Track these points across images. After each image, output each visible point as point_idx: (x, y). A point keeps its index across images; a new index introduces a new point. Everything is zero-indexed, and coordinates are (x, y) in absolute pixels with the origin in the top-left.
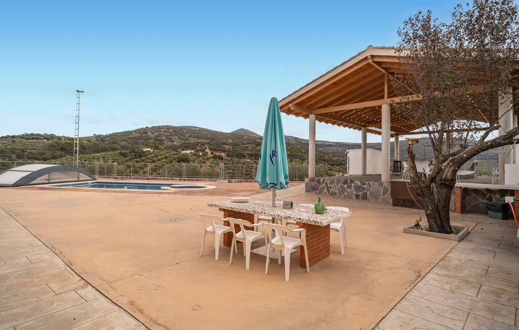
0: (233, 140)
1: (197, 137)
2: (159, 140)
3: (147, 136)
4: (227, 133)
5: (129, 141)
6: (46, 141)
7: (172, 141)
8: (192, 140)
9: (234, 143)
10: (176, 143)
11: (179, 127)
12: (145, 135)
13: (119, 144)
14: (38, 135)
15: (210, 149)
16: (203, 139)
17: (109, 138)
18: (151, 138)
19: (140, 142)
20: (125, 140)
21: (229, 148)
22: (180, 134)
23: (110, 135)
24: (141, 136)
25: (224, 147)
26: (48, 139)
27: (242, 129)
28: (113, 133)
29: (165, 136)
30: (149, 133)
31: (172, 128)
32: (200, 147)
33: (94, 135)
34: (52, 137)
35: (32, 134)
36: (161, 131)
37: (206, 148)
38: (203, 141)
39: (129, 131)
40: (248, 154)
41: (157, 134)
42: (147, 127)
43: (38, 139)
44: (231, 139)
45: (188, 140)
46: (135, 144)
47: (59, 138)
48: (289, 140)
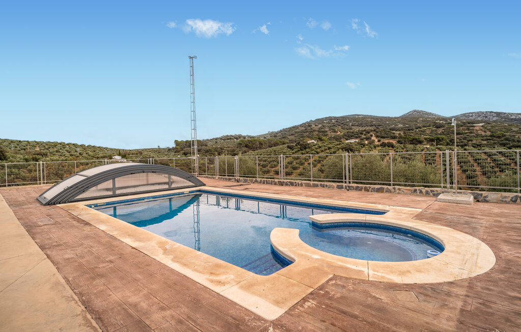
0: (404, 124)
1: (361, 125)
2: (323, 132)
3: (312, 129)
4: (395, 118)
5: (296, 135)
7: (335, 132)
8: (356, 129)
9: (405, 127)
10: (339, 133)
11: (341, 117)
12: (310, 128)
14: (231, 136)
15: (377, 137)
16: (367, 126)
17: (280, 134)
18: (315, 131)
19: (305, 136)
20: (292, 135)
21: (399, 134)
22: (343, 123)
23: (281, 131)
24: (306, 129)
25: (394, 133)
27: (415, 111)
28: (283, 129)
29: (328, 127)
30: (313, 126)
31: (335, 118)
32: (365, 135)
33: (268, 132)
34: (240, 136)
35: (227, 136)
36: (324, 123)
37: (371, 136)
38: (367, 128)
40: (425, 139)
41: (320, 126)
42: (311, 121)
43: (231, 139)
44: (401, 123)
45: (351, 129)
46: (301, 137)
47: (244, 137)
48: (486, 117)
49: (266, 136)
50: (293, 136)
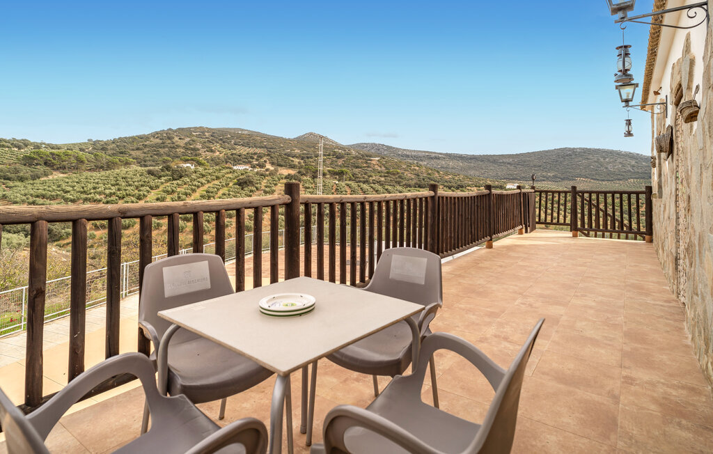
0: (302, 149)
1: (247, 145)
2: (192, 149)
3: (173, 143)
4: (289, 140)
5: (145, 151)
6: (16, 149)
7: (212, 151)
8: (244, 151)
9: (303, 154)
10: (218, 153)
11: (219, 130)
12: (169, 141)
13: (130, 155)
15: (273, 164)
16: (256, 147)
17: (114, 145)
18: (178, 146)
19: (162, 153)
20: (138, 149)
21: (299, 163)
22: (221, 140)
23: (114, 142)
24: (163, 143)
25: (292, 161)
26: (19, 148)
27: (311, 134)
28: (119, 138)
29: (200, 143)
30: (176, 139)
31: (209, 130)
32: (257, 160)
33: (89, 140)
34: (26, 143)
36: (193, 136)
37: (265, 161)
38: (258, 151)
39: (144, 135)
40: (329, 171)
41: (187, 139)
42: (170, 129)
44: (299, 148)
45: (235, 149)
46: (155, 154)
47: (37, 146)
48: (379, 150)
49: (84, 147)
50: (141, 151)
